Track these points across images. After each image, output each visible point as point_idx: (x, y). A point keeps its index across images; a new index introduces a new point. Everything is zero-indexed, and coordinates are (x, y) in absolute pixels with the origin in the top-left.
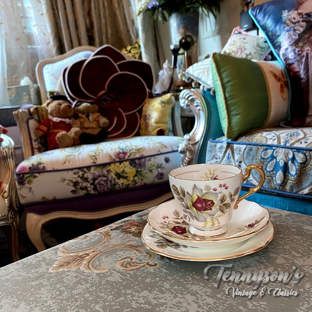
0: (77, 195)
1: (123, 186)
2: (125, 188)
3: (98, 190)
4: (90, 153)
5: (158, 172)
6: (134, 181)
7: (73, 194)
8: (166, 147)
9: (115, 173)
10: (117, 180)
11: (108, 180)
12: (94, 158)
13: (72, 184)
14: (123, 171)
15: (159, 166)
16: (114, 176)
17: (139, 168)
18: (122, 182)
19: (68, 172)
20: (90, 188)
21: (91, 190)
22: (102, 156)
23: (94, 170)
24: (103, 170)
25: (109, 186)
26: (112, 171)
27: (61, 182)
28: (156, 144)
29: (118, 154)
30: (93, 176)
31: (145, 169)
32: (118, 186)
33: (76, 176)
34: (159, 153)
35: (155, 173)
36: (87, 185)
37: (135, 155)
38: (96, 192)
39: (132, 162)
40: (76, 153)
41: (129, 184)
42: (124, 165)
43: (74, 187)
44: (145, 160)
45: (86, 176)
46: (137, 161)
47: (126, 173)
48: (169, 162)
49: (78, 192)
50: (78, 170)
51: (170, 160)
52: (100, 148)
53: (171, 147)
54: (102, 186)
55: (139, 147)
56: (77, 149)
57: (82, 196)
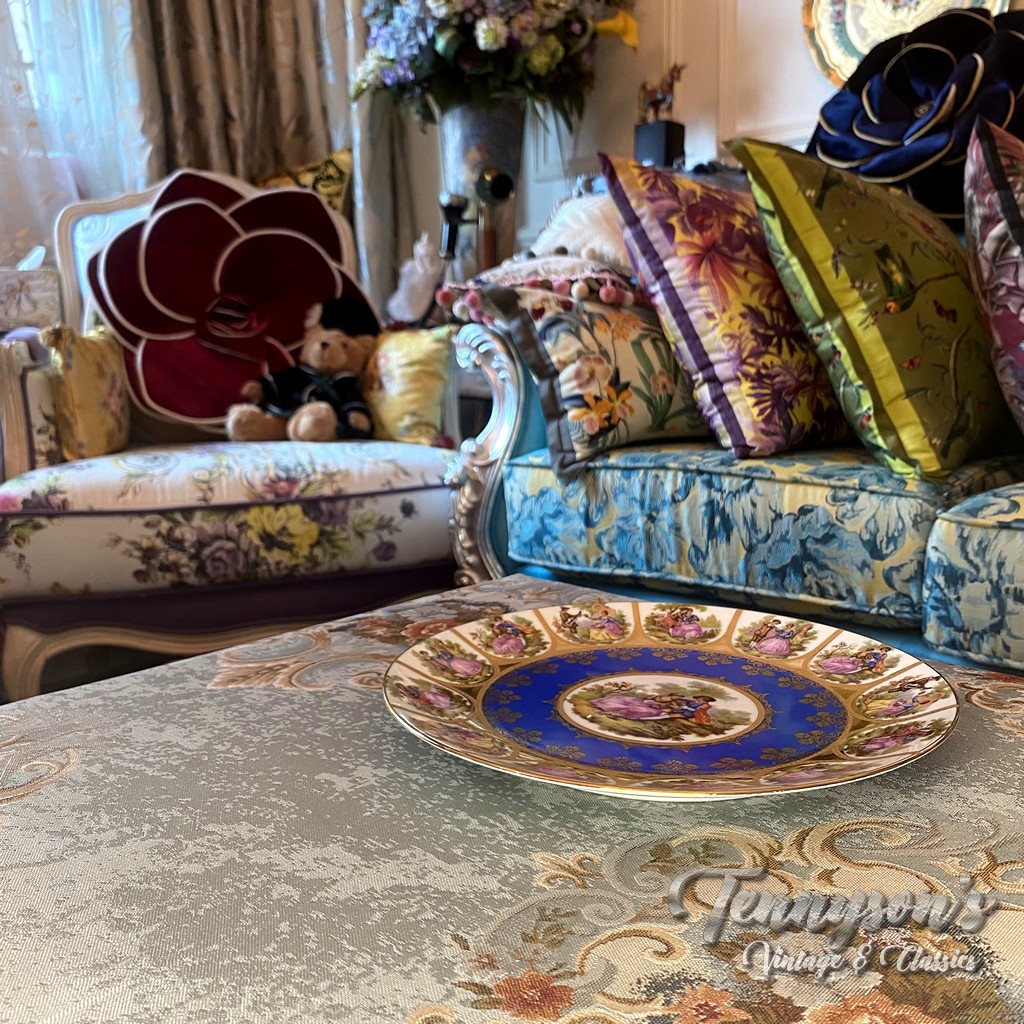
0: (149, 585)
1: (279, 569)
2: (285, 577)
3: (207, 576)
4: (196, 475)
5: (381, 538)
6: (312, 560)
7: (138, 580)
8: (406, 473)
9: (261, 533)
10: (263, 553)
11: (239, 548)
12: (205, 486)
13: (137, 553)
14: (284, 528)
15: (384, 524)
16: (257, 541)
17: (326, 524)
18: (277, 559)
19: (130, 521)
20: (188, 569)
21: (188, 575)
22: (228, 484)
23: (203, 519)
24: (227, 522)
25: (240, 566)
26: (250, 527)
27: (108, 545)
28: (382, 465)
29: (273, 481)
30: (198, 536)
31: (344, 529)
32: (264, 567)
33: (151, 532)
34: (387, 488)
35: (372, 540)
36: (180, 559)
37: (320, 489)
38: (204, 581)
39: (311, 506)
40: (158, 471)
41: (297, 566)
42: (287, 513)
43: (143, 562)
44: (347, 504)
45: (177, 533)
46: (324, 506)
47: (291, 535)
48: (414, 516)
49: (152, 576)
50: (156, 517)
51: (417, 508)
52: (224, 463)
53: (422, 475)
54: (221, 565)
55: (332, 468)
56: (161, 460)
57: (161, 589)
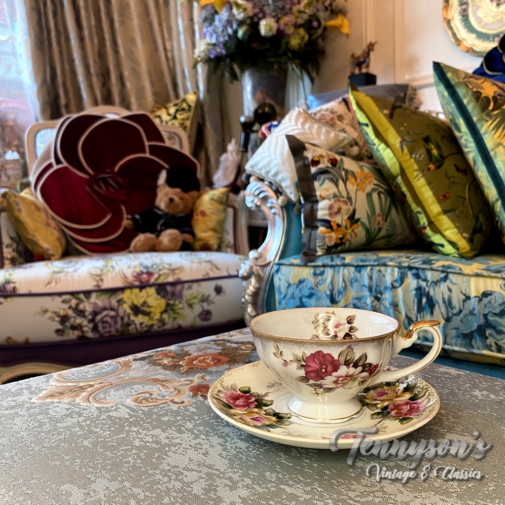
0: (65, 338)
1: (142, 328)
2: (146, 332)
3: (99, 332)
4: (93, 271)
5: (203, 307)
6: (162, 321)
7: (58, 335)
8: (218, 269)
9: (131, 305)
10: (132, 318)
11: (118, 315)
12: (98, 278)
13: (57, 319)
14: (145, 303)
15: (205, 299)
16: (129, 311)
17: (170, 299)
18: (141, 321)
19: (54, 299)
20: (88, 328)
21: (88, 332)
22: (112, 277)
23: (97, 298)
24: (111, 299)
25: (119, 326)
26: (125, 302)
27: (40, 314)
28: (204, 264)
29: (138, 274)
30: (93, 308)
31: (181, 302)
32: (133, 326)
33: (66, 306)
34: (206, 277)
35: (198, 309)
36: (83, 322)
37: (167, 278)
38: (97, 336)
39: (161, 288)
40: (70, 270)
41: (153, 325)
42: (147, 292)
43: (61, 324)
44: (183, 288)
45: (81, 307)
46: (169, 288)
47: (149, 307)
48: (222, 294)
49: (66, 333)
50: (69, 296)
51: (224, 290)
52: (110, 264)
53: (227, 270)
54: (108, 325)
55: (174, 266)
56: (73, 263)
57: (72, 340)
